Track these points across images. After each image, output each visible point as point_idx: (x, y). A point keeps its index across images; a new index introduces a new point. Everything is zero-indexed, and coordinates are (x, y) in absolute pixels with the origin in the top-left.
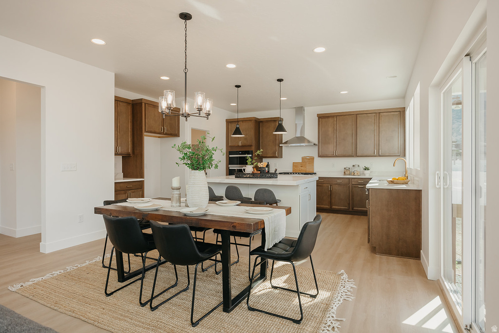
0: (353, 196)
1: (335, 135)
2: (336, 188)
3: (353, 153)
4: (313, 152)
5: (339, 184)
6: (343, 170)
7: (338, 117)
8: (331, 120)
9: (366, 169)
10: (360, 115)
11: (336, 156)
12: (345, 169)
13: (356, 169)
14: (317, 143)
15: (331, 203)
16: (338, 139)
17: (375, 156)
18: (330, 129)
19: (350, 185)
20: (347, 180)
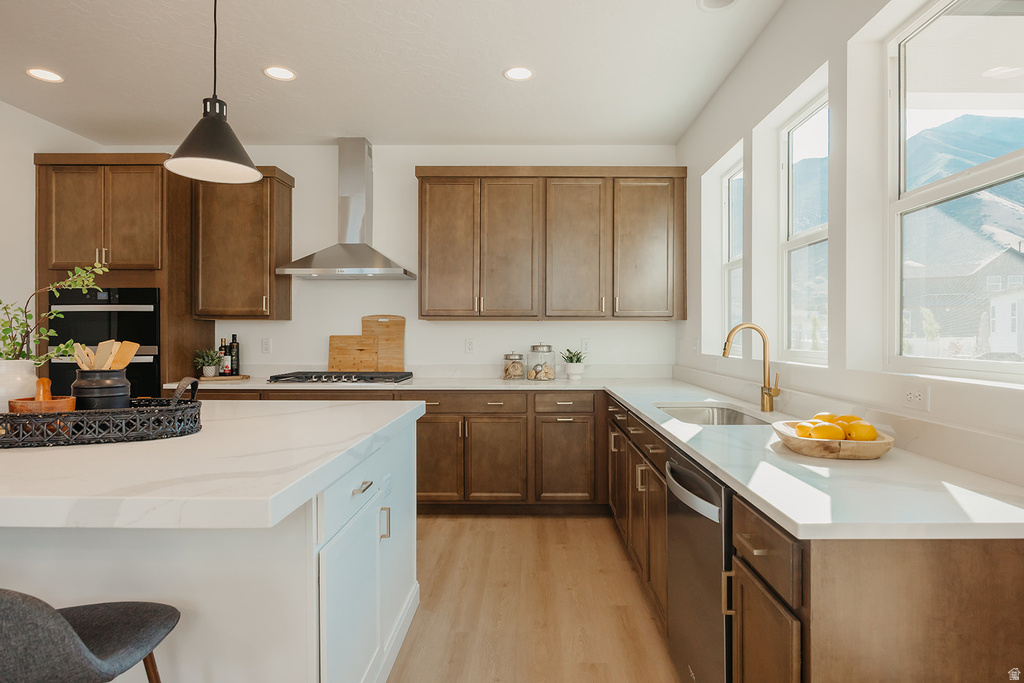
0: (538, 453)
1: (477, 242)
2: (481, 427)
3: (535, 307)
4: (400, 301)
5: (493, 414)
6: (501, 361)
7: (486, 183)
8: (462, 191)
9: (575, 358)
10: (556, 182)
11: (481, 316)
12: (507, 357)
13: (542, 358)
14: (414, 269)
15: (465, 484)
16: (485, 258)
17: (602, 318)
18: (461, 225)
19: (530, 416)
20: (519, 400)
